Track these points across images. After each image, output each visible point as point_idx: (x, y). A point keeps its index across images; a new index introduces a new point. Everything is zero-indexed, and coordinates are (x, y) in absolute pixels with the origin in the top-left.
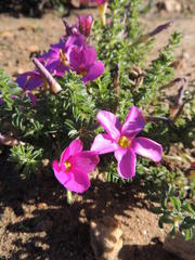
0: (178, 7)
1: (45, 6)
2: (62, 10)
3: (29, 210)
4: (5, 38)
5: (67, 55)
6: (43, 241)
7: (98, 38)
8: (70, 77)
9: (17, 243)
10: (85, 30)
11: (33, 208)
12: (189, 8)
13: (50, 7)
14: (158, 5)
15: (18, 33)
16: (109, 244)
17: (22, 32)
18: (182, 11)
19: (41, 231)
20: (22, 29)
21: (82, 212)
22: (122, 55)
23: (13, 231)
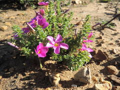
0: (81, 2)
1: (27, 6)
2: (34, 6)
3: (27, 74)
4: (12, 19)
5: (37, 22)
6: (33, 82)
7: (47, 16)
8: (38, 27)
9: (24, 84)
10: (42, 14)
11: (29, 73)
12: (85, 2)
13: (29, 6)
14: (72, 2)
15: (17, 17)
16: (55, 78)
17: (18, 16)
18: (82, 4)
19: (32, 79)
20: (18, 15)
21: (46, 73)
22: (54, 20)
23: (22, 81)
